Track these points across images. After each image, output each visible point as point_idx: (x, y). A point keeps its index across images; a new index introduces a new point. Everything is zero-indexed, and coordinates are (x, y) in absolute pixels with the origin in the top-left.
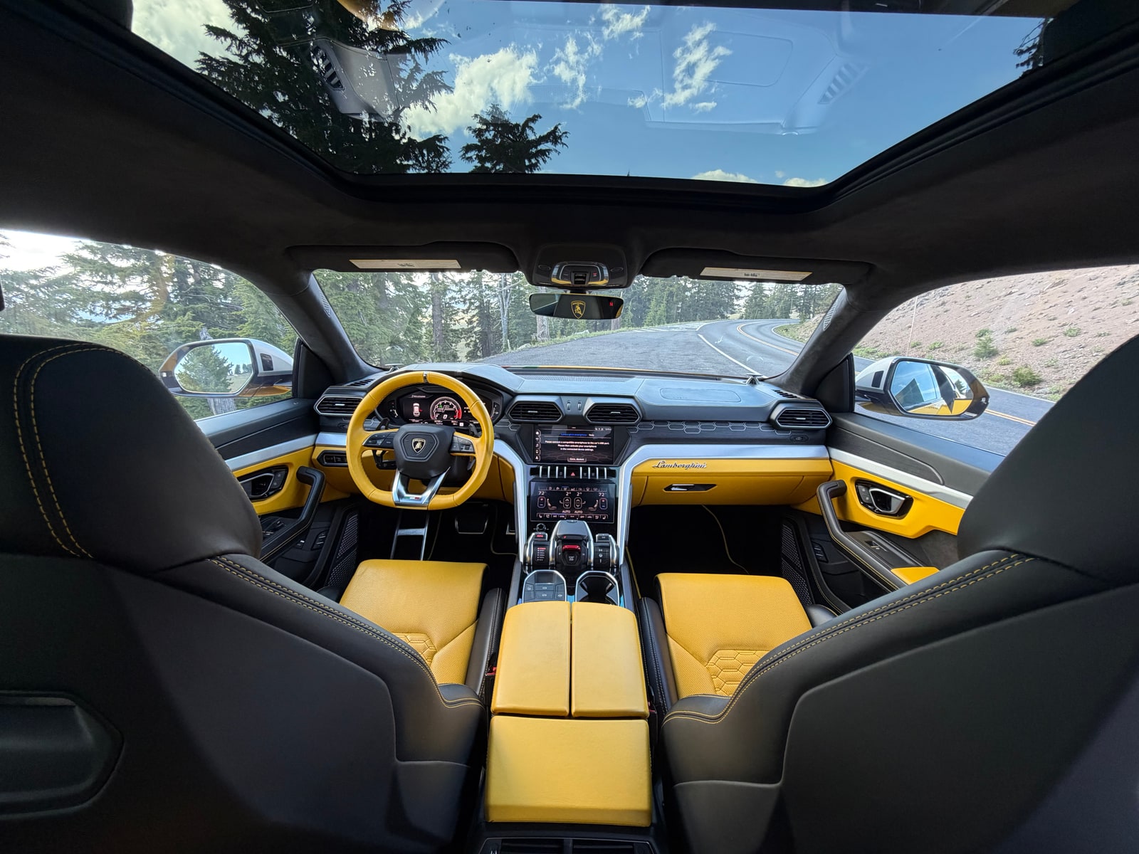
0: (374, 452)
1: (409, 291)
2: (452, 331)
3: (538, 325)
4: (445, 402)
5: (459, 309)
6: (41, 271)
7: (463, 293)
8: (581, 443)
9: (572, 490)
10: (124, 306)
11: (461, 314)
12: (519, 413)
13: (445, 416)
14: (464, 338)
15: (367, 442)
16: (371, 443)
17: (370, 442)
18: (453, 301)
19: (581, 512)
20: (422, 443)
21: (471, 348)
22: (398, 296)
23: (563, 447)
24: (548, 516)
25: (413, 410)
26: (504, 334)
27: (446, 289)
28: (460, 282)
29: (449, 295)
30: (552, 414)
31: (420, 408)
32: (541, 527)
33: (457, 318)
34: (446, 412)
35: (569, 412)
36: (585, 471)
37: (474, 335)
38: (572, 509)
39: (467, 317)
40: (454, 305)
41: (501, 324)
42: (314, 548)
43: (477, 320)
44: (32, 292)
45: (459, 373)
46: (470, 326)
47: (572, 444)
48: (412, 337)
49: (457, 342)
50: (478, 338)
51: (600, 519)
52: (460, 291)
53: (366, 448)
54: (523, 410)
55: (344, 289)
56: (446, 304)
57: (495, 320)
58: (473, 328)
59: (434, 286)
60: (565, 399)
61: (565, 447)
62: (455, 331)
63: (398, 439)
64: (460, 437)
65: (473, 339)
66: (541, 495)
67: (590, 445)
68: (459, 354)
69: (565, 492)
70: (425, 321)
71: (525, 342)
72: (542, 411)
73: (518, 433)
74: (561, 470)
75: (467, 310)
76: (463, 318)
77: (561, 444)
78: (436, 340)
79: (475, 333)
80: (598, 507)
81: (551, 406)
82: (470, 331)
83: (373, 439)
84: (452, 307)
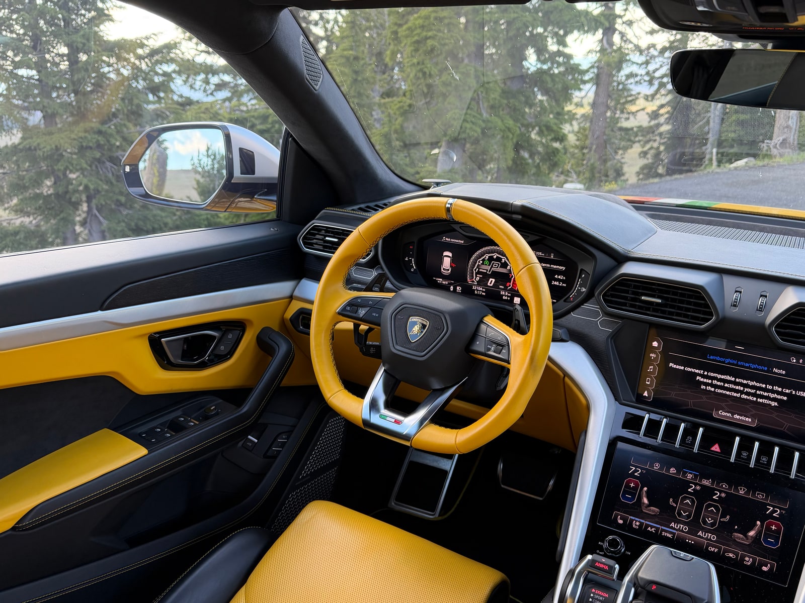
0: (357, 326)
1: (559, 64)
2: (621, 129)
3: (777, 125)
4: (495, 256)
5: (639, 94)
6: (147, 38)
7: (651, 67)
8: (751, 383)
9: (706, 482)
10: (222, 80)
11: (641, 103)
12: (625, 298)
13: (491, 282)
14: (639, 141)
15: (344, 309)
16: (349, 310)
17: (348, 308)
18: (632, 80)
19: (714, 537)
20: (424, 326)
21: (649, 160)
22: (541, 69)
23: (706, 384)
24: (636, 524)
25: (441, 262)
26: (712, 138)
27: (622, 60)
28: (649, 48)
29: (626, 70)
30: (694, 311)
31: (453, 260)
32: (613, 543)
33: (633, 108)
34: (495, 275)
35: (734, 312)
36: (746, 446)
37: (658, 138)
38: (695, 525)
39: (652, 107)
40: (631, 87)
41: (708, 122)
42: (268, 454)
43: (668, 112)
44: (137, 62)
45: (516, 206)
46: (653, 123)
47: (729, 382)
48: (549, 138)
49: (625, 149)
50: (663, 144)
51: (755, 568)
52: (647, 63)
53: (341, 317)
54: (634, 293)
55: (463, 60)
56: (619, 84)
57: (699, 115)
58: (658, 125)
59: (604, 55)
60: (730, 282)
61: (712, 385)
62: (627, 130)
63: (388, 311)
64: (494, 327)
65: (655, 145)
66: (632, 475)
67: (773, 392)
68: (626, 169)
69: (687, 484)
70: (580, 111)
71: (748, 155)
72: (674, 300)
73: (614, 336)
74: (691, 432)
75: (653, 96)
76: (643, 109)
77: (703, 376)
78: (592, 144)
79: (661, 134)
80: (757, 538)
81: (694, 293)
82: (651, 130)
83: (353, 304)
84: (629, 90)
